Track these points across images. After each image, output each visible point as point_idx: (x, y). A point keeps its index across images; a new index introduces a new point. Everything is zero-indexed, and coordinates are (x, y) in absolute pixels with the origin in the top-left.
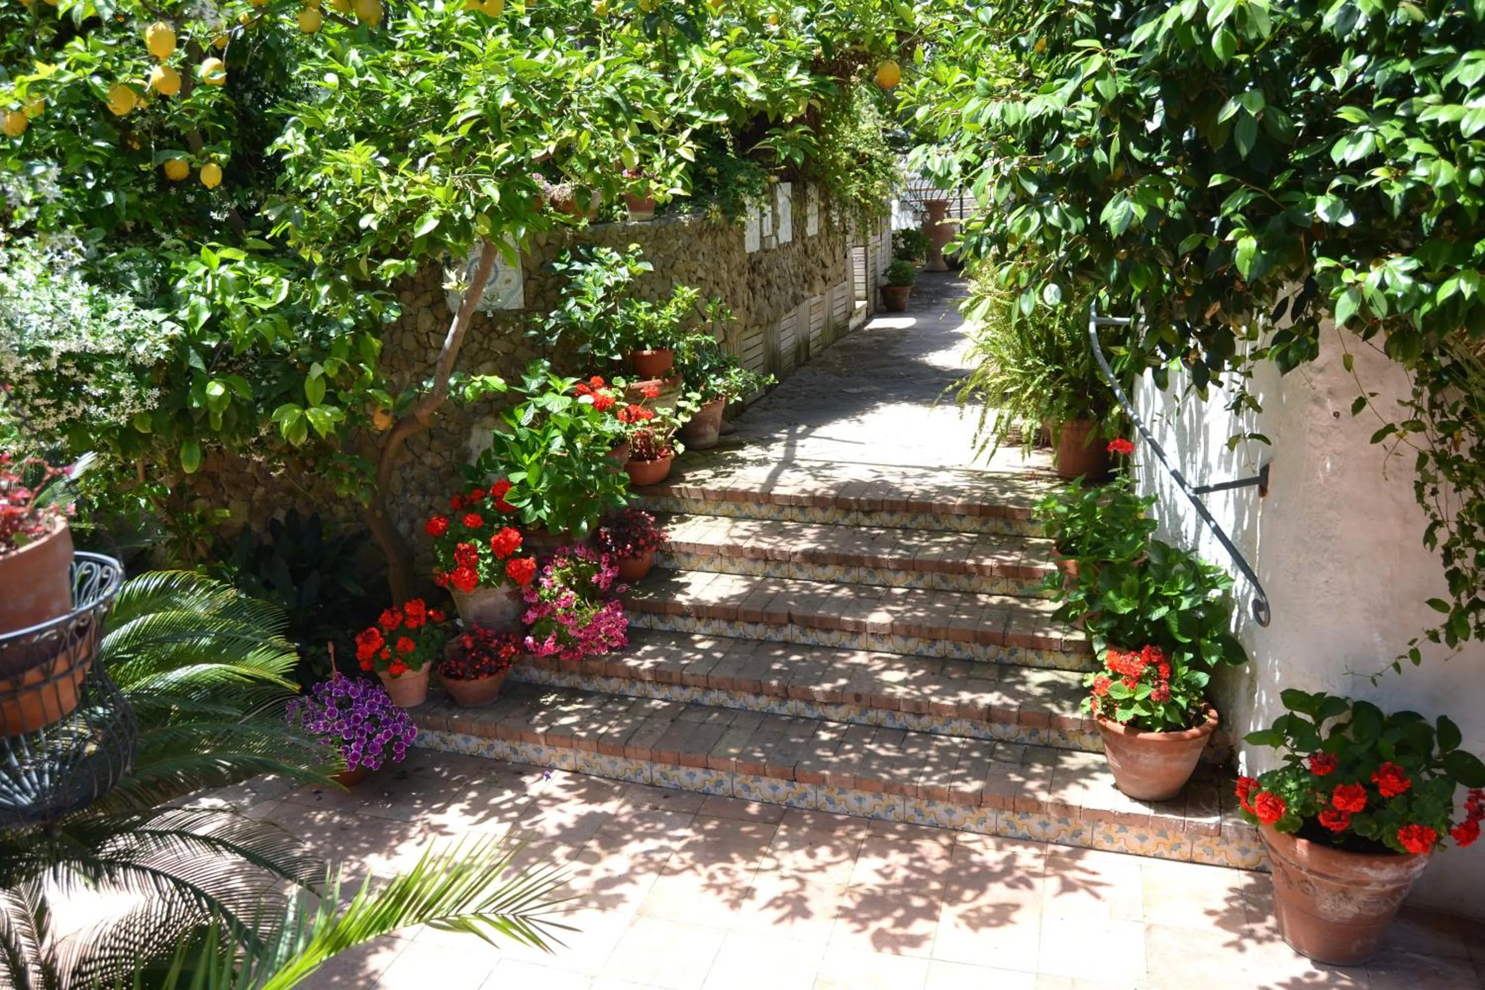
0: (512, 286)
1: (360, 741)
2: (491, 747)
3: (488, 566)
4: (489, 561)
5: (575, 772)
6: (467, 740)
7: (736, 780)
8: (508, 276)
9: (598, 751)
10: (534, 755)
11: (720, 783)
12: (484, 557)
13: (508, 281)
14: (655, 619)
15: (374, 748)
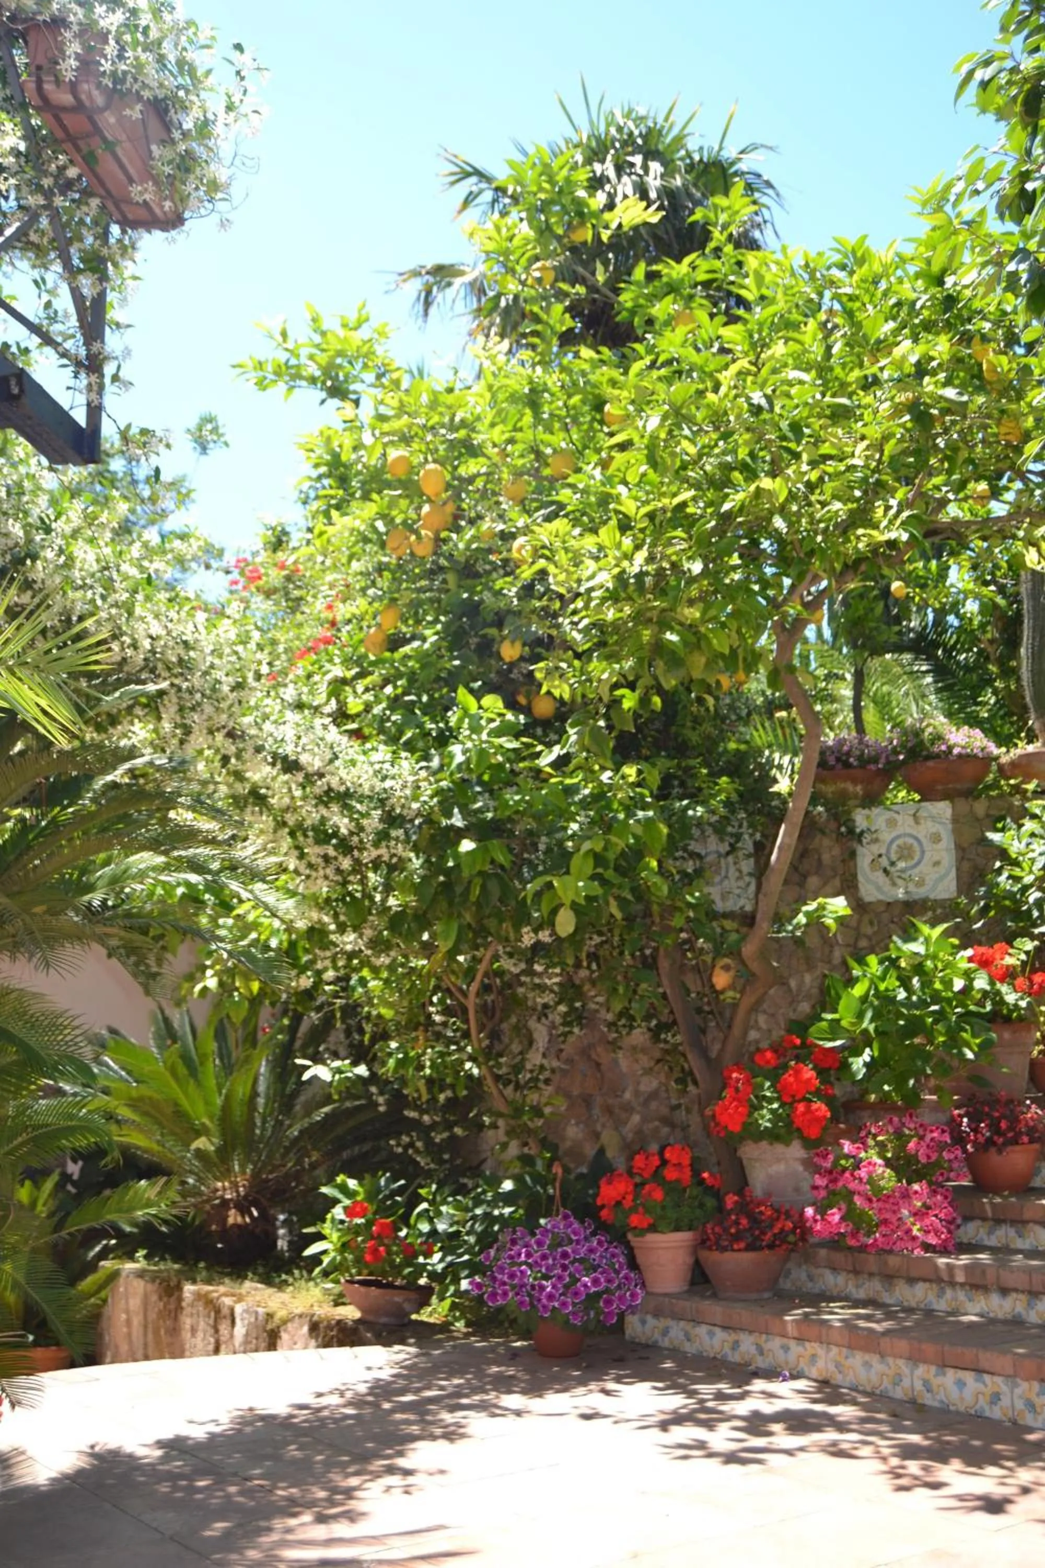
0: (942, 870)
1: (560, 1278)
2: (736, 1345)
3: (773, 1112)
4: (775, 1106)
5: (824, 1383)
6: (711, 1334)
7: (1018, 1391)
8: (936, 858)
9: (850, 1347)
10: (780, 1356)
11: (995, 1398)
12: (770, 1101)
13: (937, 864)
14: (1012, 1232)
15: (576, 1294)
